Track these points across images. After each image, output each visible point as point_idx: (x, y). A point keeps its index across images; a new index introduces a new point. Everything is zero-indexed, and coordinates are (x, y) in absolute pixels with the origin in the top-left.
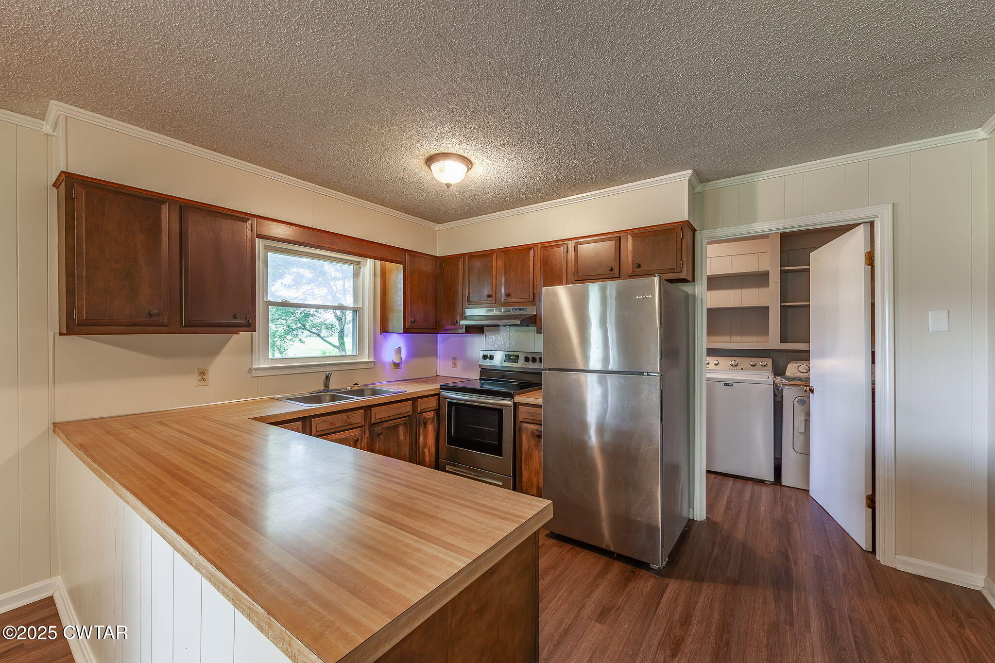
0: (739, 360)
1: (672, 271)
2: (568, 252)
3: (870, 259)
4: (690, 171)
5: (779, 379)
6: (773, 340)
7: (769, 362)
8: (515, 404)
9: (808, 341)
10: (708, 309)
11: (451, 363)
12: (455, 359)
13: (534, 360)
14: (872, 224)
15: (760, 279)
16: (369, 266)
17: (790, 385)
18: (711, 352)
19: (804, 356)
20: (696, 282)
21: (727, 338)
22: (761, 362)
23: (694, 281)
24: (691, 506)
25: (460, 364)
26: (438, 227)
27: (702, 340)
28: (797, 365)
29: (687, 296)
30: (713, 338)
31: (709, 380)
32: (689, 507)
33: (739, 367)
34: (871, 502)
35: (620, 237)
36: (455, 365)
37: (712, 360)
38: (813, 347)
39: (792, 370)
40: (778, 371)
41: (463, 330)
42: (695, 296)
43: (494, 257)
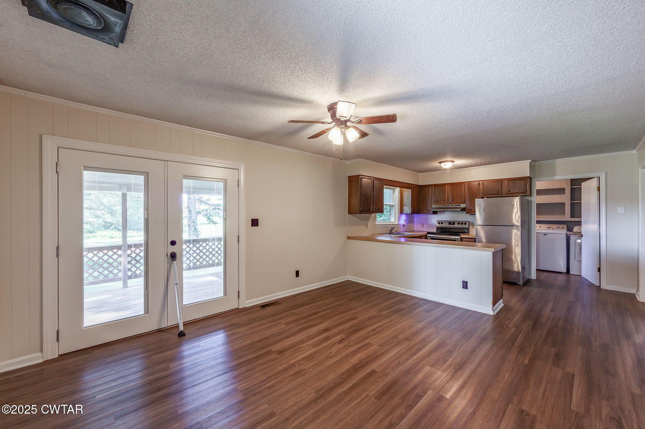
0: (551, 225)
1: (524, 193)
2: (479, 185)
3: (599, 189)
4: (530, 160)
5: (569, 233)
6: (567, 217)
7: (565, 226)
8: (461, 238)
9: (581, 217)
10: (537, 204)
11: (421, 225)
12: (423, 224)
13: (462, 224)
14: (599, 177)
15: (561, 191)
16: (398, 190)
17: (573, 234)
18: (538, 222)
19: (579, 223)
20: (532, 196)
21: (546, 216)
22: (561, 226)
23: (531, 195)
24: (530, 274)
25: (425, 226)
26: (420, 174)
27: (535, 217)
28: (579, 227)
29: (528, 201)
30: (538, 216)
31: (537, 233)
32: (529, 275)
33: (551, 228)
34: (599, 270)
35: (502, 181)
36: (423, 226)
37: (538, 225)
38: (583, 219)
39: (576, 229)
40: (570, 229)
41: (432, 213)
42: (531, 201)
43: (446, 186)
